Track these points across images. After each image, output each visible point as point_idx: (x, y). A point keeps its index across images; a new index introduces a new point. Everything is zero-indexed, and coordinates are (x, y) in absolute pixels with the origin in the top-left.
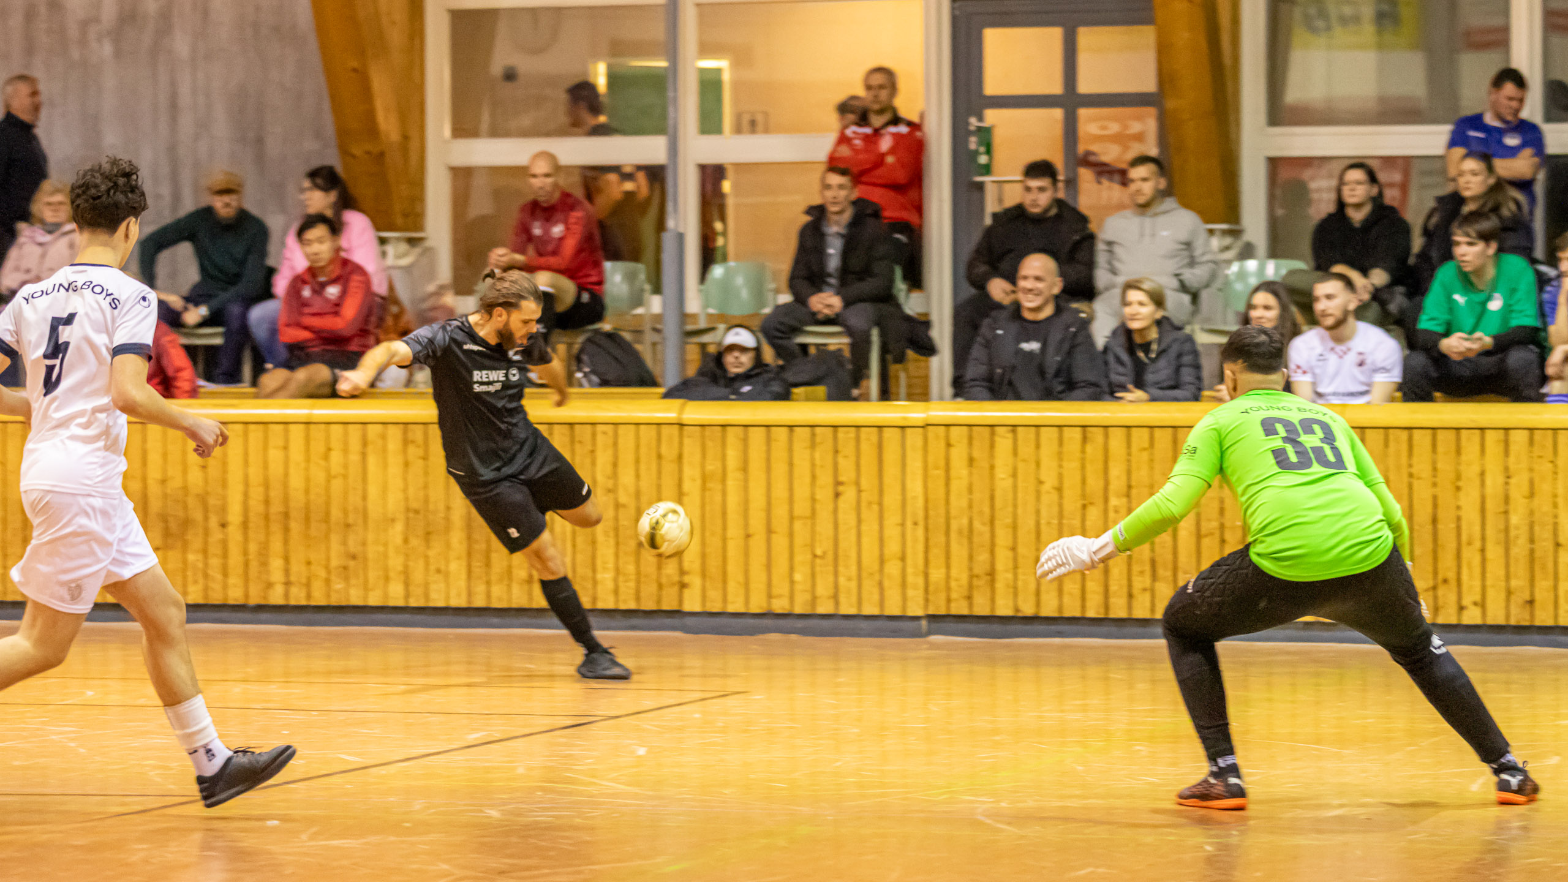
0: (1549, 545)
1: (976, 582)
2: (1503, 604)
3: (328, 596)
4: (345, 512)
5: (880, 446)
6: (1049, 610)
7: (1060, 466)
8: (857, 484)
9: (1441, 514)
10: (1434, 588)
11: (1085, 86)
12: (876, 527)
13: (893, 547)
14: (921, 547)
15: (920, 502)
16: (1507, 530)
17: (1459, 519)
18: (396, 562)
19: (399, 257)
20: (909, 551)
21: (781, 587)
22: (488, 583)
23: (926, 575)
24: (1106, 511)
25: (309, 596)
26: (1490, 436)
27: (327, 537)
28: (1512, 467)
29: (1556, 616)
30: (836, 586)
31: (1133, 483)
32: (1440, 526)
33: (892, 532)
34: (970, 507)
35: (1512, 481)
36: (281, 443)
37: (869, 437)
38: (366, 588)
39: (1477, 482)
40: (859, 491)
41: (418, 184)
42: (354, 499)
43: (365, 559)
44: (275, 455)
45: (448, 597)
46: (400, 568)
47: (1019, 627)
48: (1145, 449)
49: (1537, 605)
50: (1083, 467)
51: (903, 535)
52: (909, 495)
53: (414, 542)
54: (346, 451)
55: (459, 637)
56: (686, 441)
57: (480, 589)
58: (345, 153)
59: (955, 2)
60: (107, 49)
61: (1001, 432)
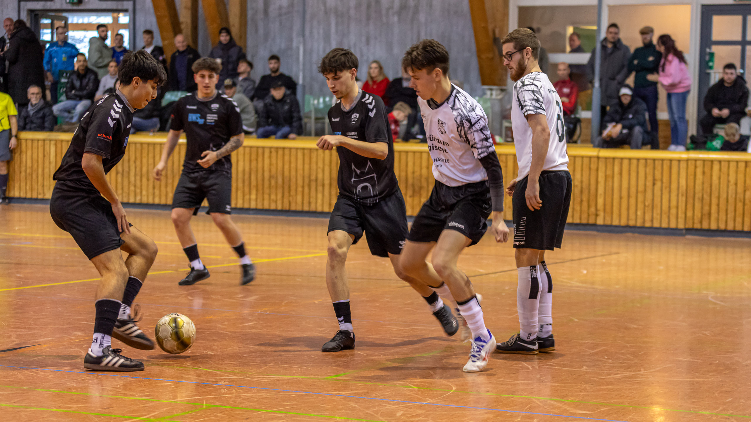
1: (703, 217)
5: (670, 168)
6: (730, 227)
7: (737, 176)
8: (662, 180)
11: (748, 38)
12: (667, 196)
13: (674, 203)
14: (684, 203)
15: (684, 187)
19: (497, 95)
20: (680, 205)
21: (632, 216)
23: (686, 214)
30: (652, 217)
33: (674, 198)
34: (703, 189)
37: (666, 164)
40: (662, 183)
47: (718, 233)
50: (745, 176)
51: (678, 199)
52: (681, 184)
56: (600, 164)
58: (479, 57)
59: (703, 6)
60: (396, 19)
61: (715, 163)
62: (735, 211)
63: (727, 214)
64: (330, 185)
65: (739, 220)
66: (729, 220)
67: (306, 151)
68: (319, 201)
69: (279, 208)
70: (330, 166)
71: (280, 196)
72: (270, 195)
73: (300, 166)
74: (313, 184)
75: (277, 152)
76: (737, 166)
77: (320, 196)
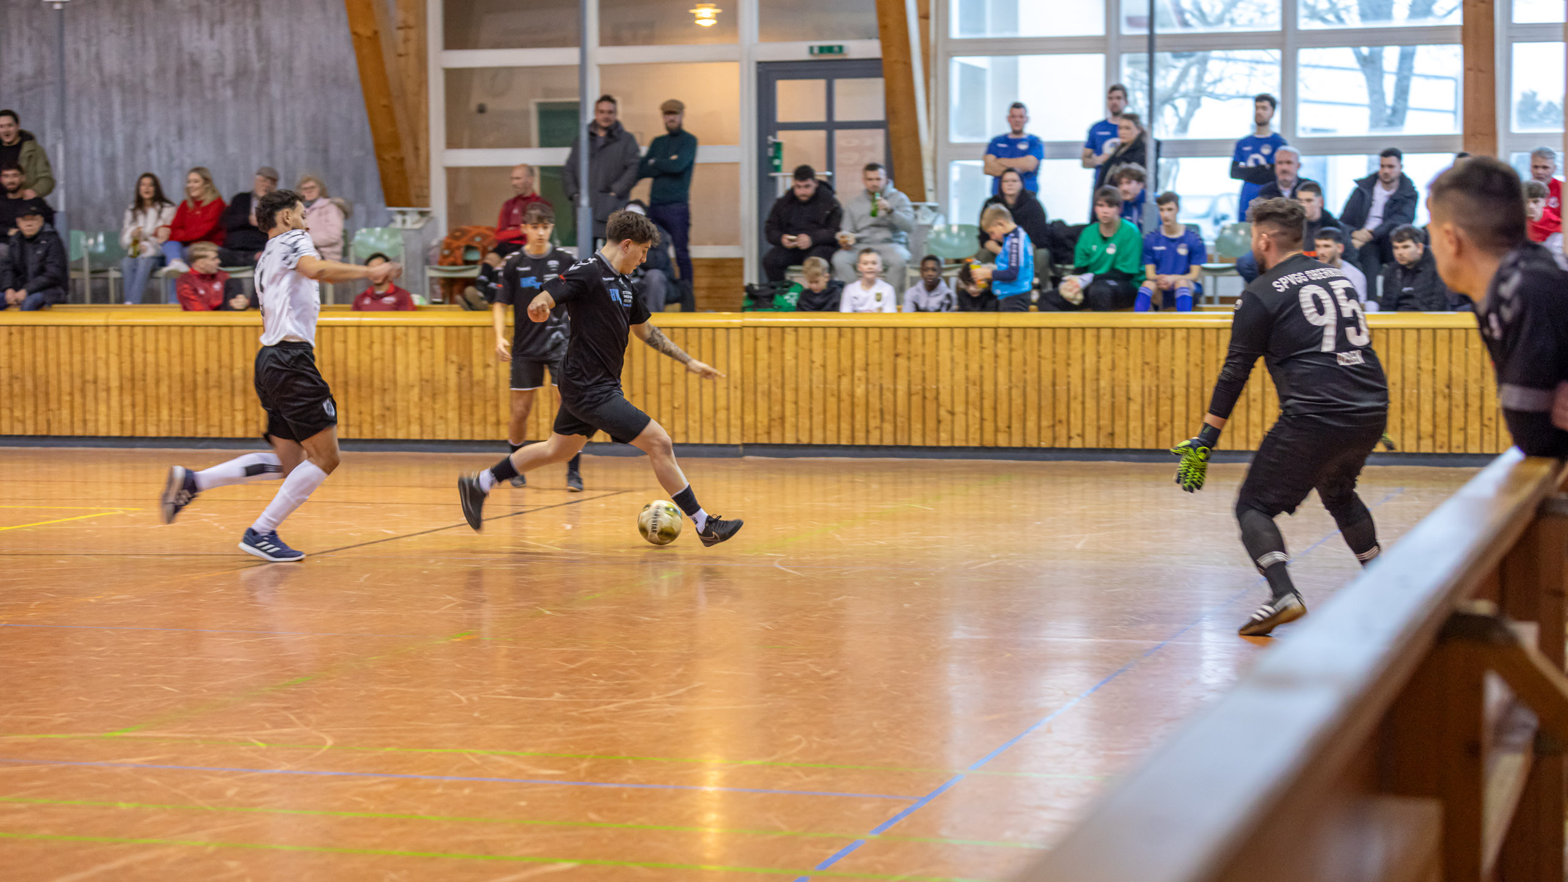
0: (1123, 399)
1: (773, 423)
2: (1095, 435)
3: (373, 433)
4: (383, 381)
5: (714, 341)
6: (818, 440)
7: (825, 352)
9: (1058, 381)
10: (1053, 426)
11: (839, 117)
12: (711, 390)
13: (722, 402)
14: (739, 402)
15: (739, 375)
16: (1098, 390)
17: (1069, 383)
18: (414, 412)
19: (414, 223)
20: (732, 404)
22: (472, 425)
23: (742, 419)
24: (853, 380)
25: (361, 433)
26: (1088, 333)
27: (371, 397)
28: (1102, 351)
29: (1127, 442)
30: (687, 426)
31: (870, 362)
32: (1057, 388)
33: (721, 393)
34: (769, 377)
35: (1102, 360)
36: (342, 338)
37: (706, 335)
38: (396, 428)
39: (1080, 361)
41: (426, 177)
42: (388, 374)
43: (395, 410)
44: (339, 346)
45: (447, 434)
46: (417, 416)
47: (798, 451)
48: (876, 341)
49: (1116, 436)
50: (839, 352)
51: (728, 395)
52: (732, 369)
53: (426, 400)
54: (383, 343)
55: (454, 458)
57: (467, 428)
58: (380, 158)
59: (760, 64)
60: (229, 93)
61: (788, 330)
62: (825, 411)
63: (811, 418)
64: (121, 388)
65: (832, 426)
66: (814, 427)
67: (75, 331)
68: (102, 418)
69: (30, 432)
70: (119, 355)
71: (29, 412)
72: (11, 410)
73: (64, 357)
74: (90, 388)
75: (22, 333)
76: (825, 337)
77: (103, 408)
